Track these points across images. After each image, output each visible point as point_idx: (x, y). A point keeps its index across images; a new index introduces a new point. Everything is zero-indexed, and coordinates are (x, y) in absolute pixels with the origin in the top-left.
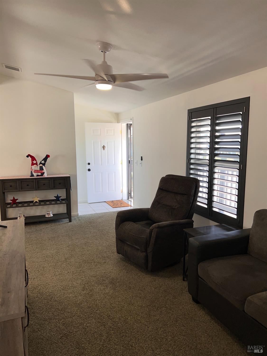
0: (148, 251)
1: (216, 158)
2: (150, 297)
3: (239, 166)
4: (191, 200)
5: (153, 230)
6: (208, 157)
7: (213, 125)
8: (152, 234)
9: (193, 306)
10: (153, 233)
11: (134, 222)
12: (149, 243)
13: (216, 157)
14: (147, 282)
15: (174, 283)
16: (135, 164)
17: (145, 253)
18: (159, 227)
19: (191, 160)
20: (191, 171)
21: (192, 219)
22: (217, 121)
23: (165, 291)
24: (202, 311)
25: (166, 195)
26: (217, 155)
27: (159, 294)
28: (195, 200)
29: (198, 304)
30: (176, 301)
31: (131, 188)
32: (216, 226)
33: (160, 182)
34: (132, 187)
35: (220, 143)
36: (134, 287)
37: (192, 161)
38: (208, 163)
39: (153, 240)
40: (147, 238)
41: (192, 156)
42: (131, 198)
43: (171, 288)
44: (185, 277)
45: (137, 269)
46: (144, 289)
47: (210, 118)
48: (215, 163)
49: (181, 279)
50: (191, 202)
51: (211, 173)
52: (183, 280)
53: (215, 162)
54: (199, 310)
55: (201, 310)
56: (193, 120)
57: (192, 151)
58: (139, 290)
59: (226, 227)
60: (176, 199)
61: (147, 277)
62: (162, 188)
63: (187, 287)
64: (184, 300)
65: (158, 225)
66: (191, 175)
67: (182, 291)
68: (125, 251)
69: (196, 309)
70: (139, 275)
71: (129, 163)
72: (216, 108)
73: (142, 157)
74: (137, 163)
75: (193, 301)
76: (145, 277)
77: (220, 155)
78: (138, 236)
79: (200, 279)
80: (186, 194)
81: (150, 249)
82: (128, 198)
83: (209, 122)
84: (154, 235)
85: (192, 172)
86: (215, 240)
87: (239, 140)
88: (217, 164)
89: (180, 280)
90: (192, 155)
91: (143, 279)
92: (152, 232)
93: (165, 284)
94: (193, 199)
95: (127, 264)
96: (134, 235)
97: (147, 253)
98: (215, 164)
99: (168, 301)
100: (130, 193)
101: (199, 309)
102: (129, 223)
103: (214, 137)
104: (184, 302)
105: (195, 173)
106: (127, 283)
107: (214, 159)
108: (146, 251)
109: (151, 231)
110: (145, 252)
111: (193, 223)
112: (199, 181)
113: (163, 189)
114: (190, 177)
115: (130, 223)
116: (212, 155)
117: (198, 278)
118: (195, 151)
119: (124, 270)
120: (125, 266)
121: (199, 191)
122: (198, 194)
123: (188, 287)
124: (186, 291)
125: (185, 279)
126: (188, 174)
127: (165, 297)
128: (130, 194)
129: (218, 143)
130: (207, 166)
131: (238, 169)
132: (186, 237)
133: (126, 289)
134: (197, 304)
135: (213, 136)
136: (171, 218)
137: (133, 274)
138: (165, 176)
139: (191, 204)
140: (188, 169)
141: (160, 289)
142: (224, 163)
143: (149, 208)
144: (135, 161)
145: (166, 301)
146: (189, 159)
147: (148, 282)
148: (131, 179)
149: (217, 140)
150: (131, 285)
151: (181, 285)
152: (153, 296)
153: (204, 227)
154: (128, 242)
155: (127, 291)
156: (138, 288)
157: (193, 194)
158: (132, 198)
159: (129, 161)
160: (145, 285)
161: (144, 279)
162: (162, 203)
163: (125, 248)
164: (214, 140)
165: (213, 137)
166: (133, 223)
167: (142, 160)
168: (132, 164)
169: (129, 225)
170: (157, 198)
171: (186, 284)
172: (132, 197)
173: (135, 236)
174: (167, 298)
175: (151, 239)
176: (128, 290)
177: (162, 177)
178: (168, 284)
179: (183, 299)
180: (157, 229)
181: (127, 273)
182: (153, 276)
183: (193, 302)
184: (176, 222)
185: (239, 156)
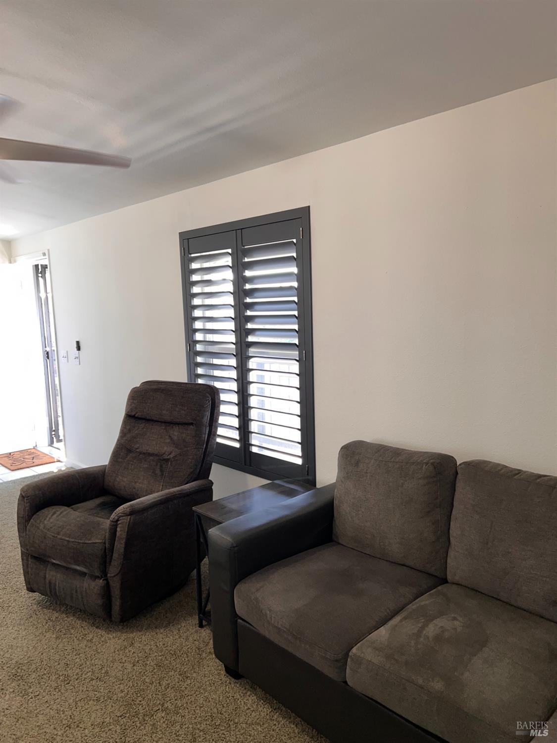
0: (108, 575)
1: (251, 339)
2: (122, 691)
3: (298, 353)
4: (204, 436)
5: (119, 522)
6: (232, 338)
7: (238, 267)
8: (116, 531)
9: (228, 687)
10: (118, 529)
11: (69, 505)
12: (112, 556)
13: (249, 337)
14: (113, 651)
15: (180, 637)
16: (62, 360)
17: (101, 581)
18: (133, 512)
19: (197, 345)
20: (197, 369)
21: (210, 478)
22: (246, 258)
23: (160, 666)
24: (249, 696)
25: (145, 430)
26: (252, 331)
27: (144, 677)
28: (212, 433)
29: (240, 680)
30: (188, 685)
31: (57, 417)
32: (264, 487)
33: (129, 399)
34: (60, 414)
35: (257, 307)
36: (77, 674)
37: (199, 347)
38: (235, 350)
39: (120, 546)
40: (105, 543)
41: (199, 336)
42: (59, 441)
43: (173, 653)
44: (204, 619)
45: (84, 622)
46: (107, 672)
47: (229, 251)
48: (249, 349)
49: (195, 624)
50: (204, 440)
51: (243, 371)
52: (199, 627)
53: (249, 347)
54: (242, 695)
55: (249, 693)
56: (193, 255)
57: (198, 325)
58: (92, 680)
59: (283, 486)
60: (170, 436)
61: (110, 639)
62: (133, 414)
63: (212, 641)
64: (206, 679)
65: (131, 506)
66: (199, 379)
67: (200, 655)
68: (50, 583)
69: (235, 695)
70: (89, 639)
71: (48, 357)
72: (240, 230)
73: (78, 343)
74: (67, 357)
75: (227, 675)
76: (107, 639)
77: (258, 333)
78: (80, 541)
79: (241, 621)
80: (192, 424)
81: (114, 569)
82: (51, 443)
83: (228, 261)
84: (121, 532)
85: (200, 371)
86: (267, 524)
87: (295, 299)
88: (252, 351)
89: (191, 627)
90: (196, 333)
91: (103, 645)
92: (116, 526)
93: (157, 646)
94: (207, 432)
95: (56, 615)
96: (71, 540)
97: (107, 580)
98: (250, 351)
99: (168, 690)
100: (54, 429)
101: (244, 692)
102: (54, 510)
103: (242, 294)
104: (208, 683)
105: (208, 374)
106: (59, 666)
107: (247, 340)
108: (104, 574)
109: (113, 523)
110: (102, 577)
111: (213, 487)
112: (218, 391)
113: (136, 416)
114: (197, 382)
115: (57, 511)
116: (242, 332)
117: (237, 620)
118: (204, 325)
119: (48, 634)
120: (52, 621)
121: (220, 414)
122: (218, 419)
123: (214, 641)
124: (210, 652)
125: (204, 623)
126: (193, 376)
127: (159, 683)
128: (57, 430)
129: (250, 306)
130: (233, 356)
131: (298, 359)
132: (201, 525)
133: (56, 685)
134: (237, 681)
135: (240, 290)
136: (162, 484)
137: (75, 639)
138: (139, 386)
139: (205, 446)
140: (192, 365)
141: (146, 664)
142: (266, 349)
143: (106, 465)
144: (62, 353)
145: (163, 693)
146: (190, 342)
147: (115, 652)
148: (55, 396)
149: (248, 300)
150: (69, 672)
151: (195, 640)
152: (129, 687)
153: (238, 494)
154: (54, 559)
155: (59, 691)
156: (89, 674)
157: (208, 422)
158: (62, 441)
159: (48, 353)
160: (107, 660)
161: (104, 647)
162: (137, 449)
163: (47, 576)
164: (244, 300)
165: (240, 292)
166: (66, 508)
167: (79, 348)
168: (55, 360)
169: (55, 516)
170: (125, 438)
171: (206, 634)
172: (60, 439)
173: (73, 542)
174: (164, 683)
175: (116, 544)
176: (63, 687)
177: (131, 389)
178: (164, 644)
179: (205, 676)
180: (129, 517)
181: (57, 638)
182: (126, 632)
183: (227, 677)
184: (175, 492)
185: (296, 333)
